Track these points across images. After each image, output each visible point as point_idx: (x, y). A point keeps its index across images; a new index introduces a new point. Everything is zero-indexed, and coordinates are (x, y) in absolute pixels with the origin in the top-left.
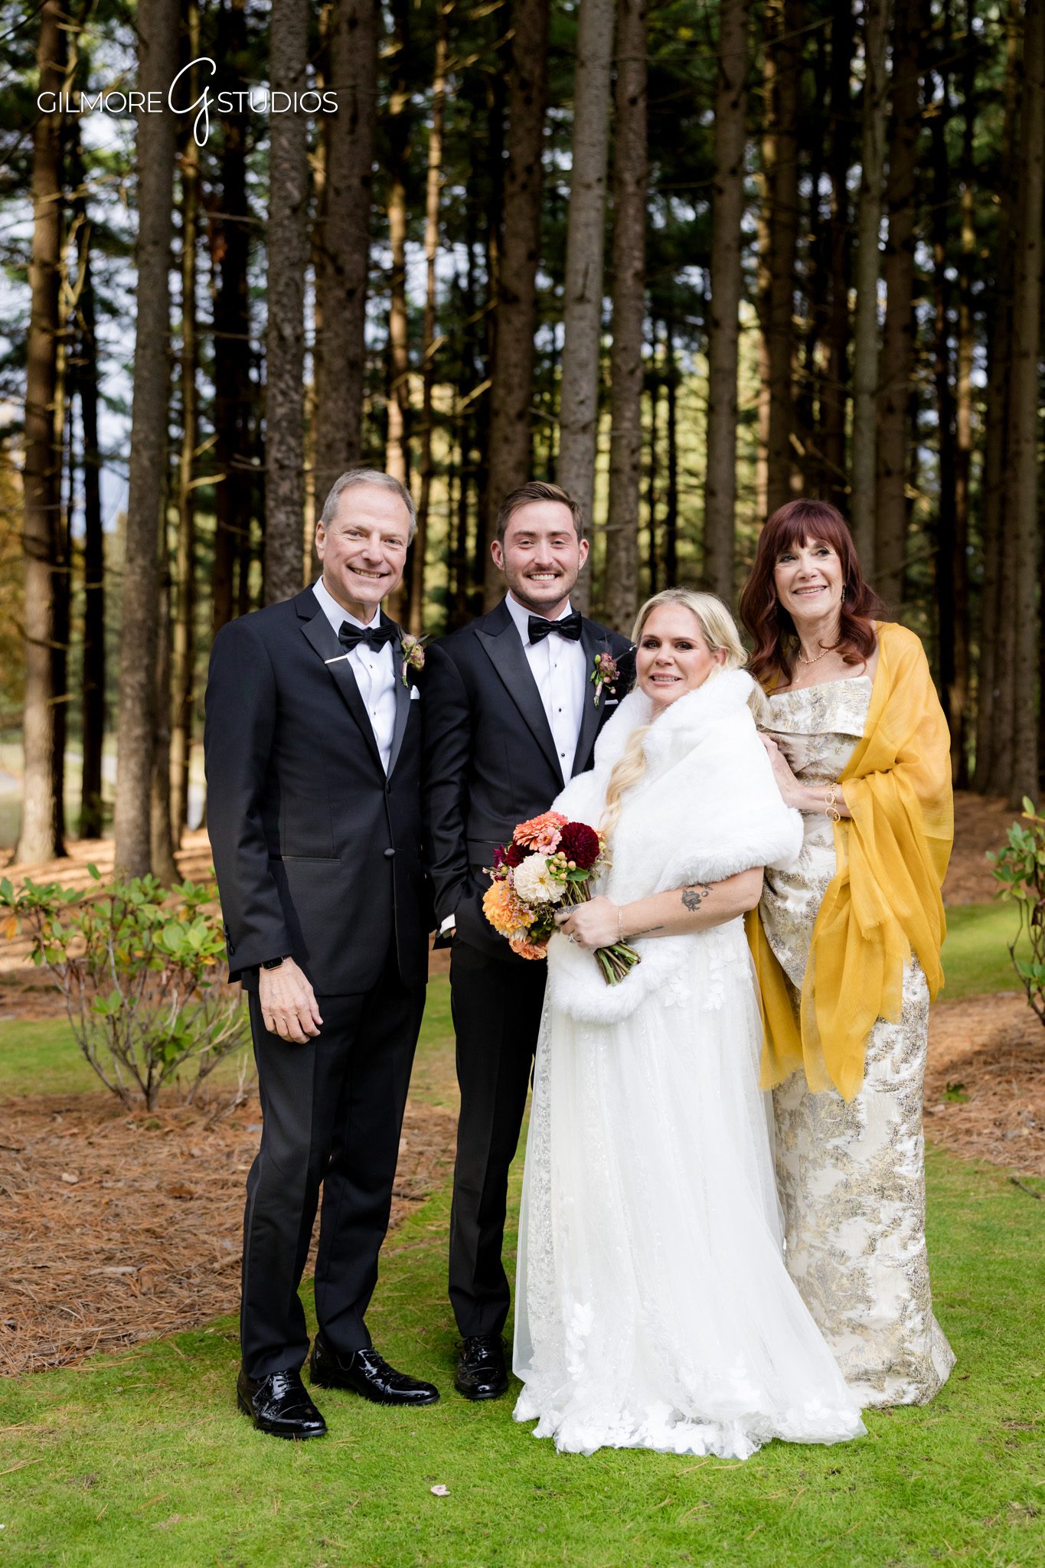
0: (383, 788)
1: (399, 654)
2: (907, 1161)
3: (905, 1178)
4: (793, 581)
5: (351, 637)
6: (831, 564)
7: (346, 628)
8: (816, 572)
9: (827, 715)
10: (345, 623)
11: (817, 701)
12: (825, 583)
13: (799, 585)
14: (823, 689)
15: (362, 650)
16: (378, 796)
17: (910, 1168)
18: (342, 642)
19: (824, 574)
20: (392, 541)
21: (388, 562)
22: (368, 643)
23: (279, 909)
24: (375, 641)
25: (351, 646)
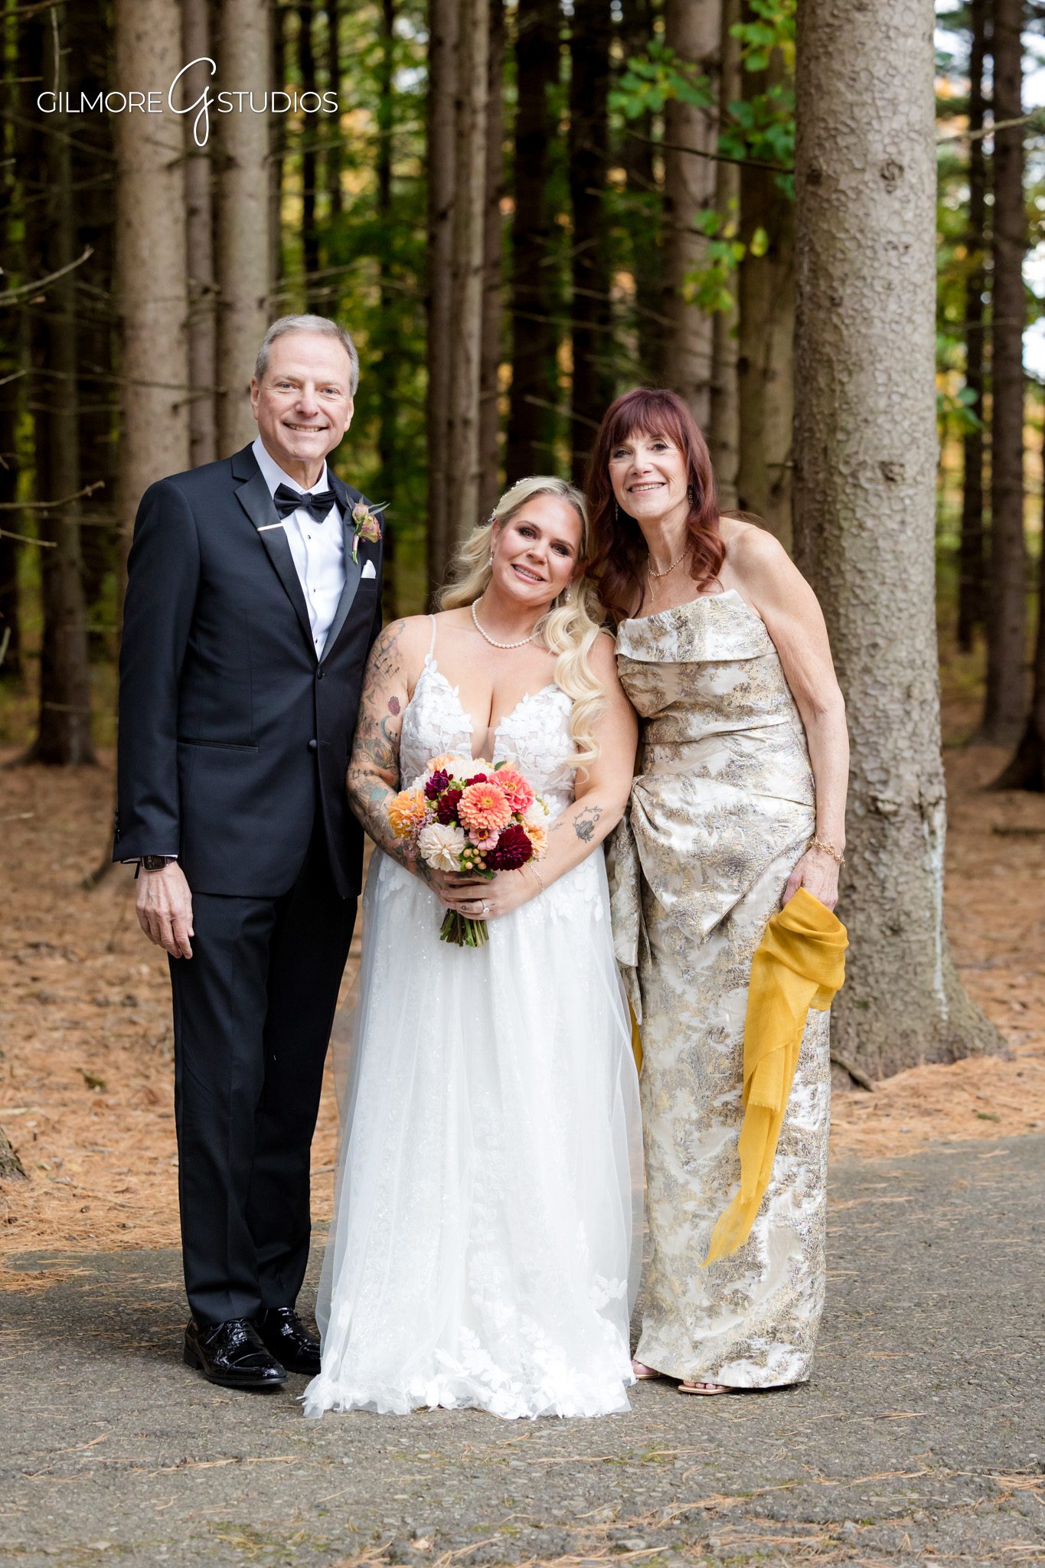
0: (314, 673)
1: (350, 524)
2: (802, 1112)
3: (800, 1130)
4: (626, 476)
5: (287, 501)
6: (671, 460)
7: (283, 492)
8: (650, 467)
9: (696, 641)
10: (281, 485)
11: (682, 623)
12: (662, 480)
13: (632, 482)
14: (687, 610)
15: (301, 516)
16: (306, 680)
17: (806, 1119)
18: (279, 507)
19: (660, 470)
20: (330, 391)
21: (326, 413)
22: (308, 510)
23: (174, 805)
24: (318, 507)
25: (286, 511)
